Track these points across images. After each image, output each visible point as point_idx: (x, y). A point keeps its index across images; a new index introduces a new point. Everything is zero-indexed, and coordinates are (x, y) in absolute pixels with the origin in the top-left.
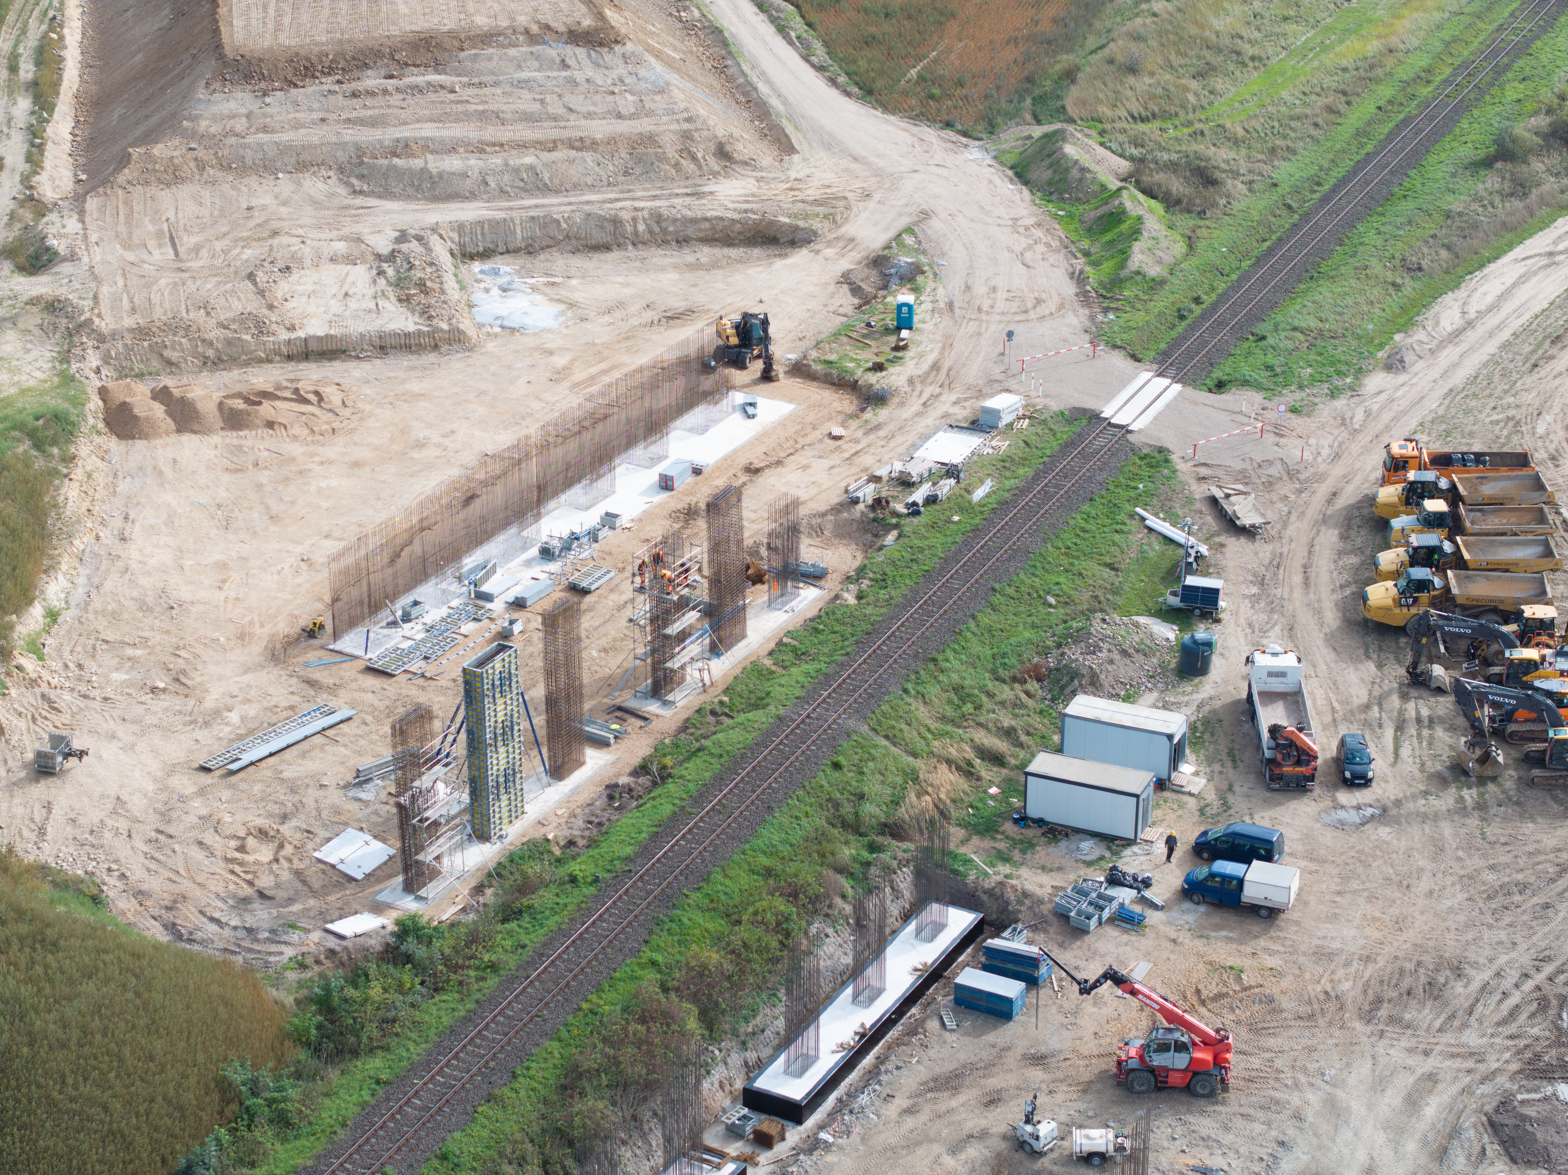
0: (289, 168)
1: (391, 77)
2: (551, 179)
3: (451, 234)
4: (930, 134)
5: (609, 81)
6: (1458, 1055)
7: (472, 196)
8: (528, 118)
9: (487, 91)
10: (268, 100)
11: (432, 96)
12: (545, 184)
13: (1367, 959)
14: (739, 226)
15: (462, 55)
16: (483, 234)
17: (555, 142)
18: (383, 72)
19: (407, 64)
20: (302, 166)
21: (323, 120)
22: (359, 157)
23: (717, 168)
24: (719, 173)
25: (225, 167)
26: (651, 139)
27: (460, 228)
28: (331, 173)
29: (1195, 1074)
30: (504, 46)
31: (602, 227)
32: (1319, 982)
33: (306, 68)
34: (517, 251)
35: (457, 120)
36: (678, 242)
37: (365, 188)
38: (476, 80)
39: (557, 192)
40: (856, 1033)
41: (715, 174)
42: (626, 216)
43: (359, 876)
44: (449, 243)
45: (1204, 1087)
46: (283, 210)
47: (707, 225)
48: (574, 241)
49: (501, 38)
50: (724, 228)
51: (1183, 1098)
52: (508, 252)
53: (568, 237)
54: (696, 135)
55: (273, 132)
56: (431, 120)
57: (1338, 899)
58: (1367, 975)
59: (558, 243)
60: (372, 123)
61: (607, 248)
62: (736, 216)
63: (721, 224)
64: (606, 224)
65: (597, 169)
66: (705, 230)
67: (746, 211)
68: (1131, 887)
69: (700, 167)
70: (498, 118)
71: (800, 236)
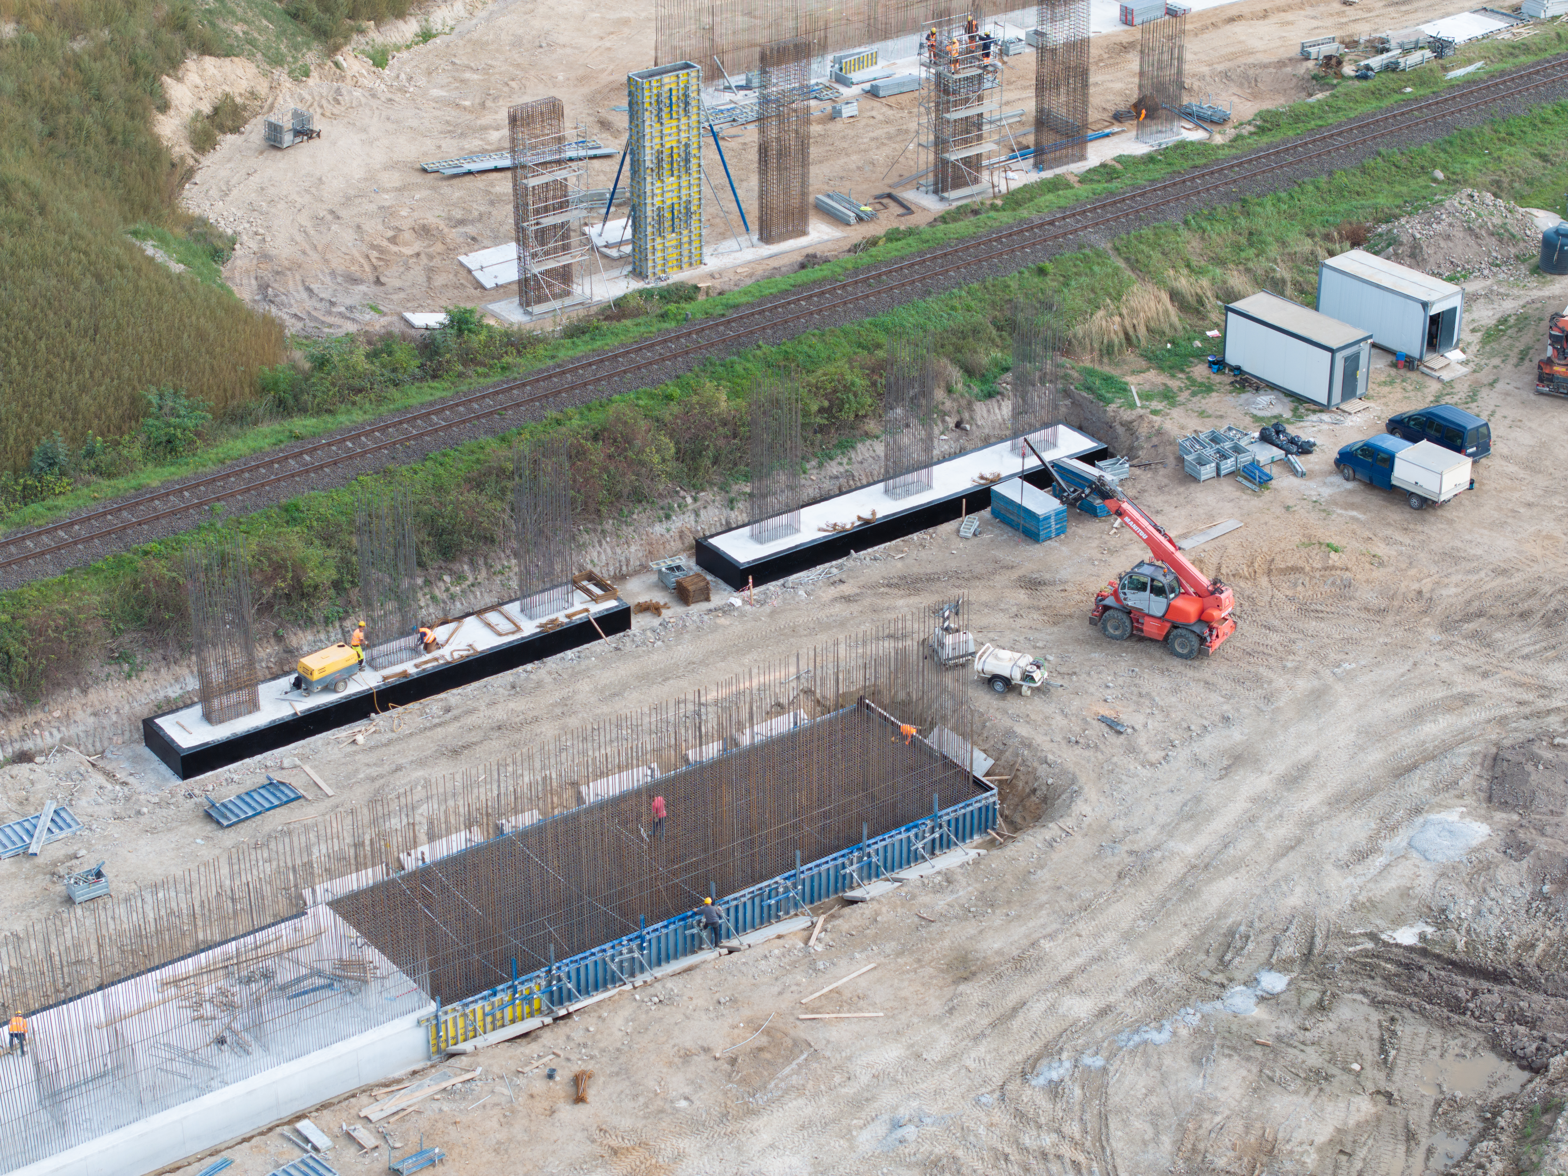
6: (1522, 685)
13: (1504, 572)
29: (1175, 627)
32: (1419, 580)
40: (859, 518)
43: (489, 284)
45: (1183, 646)
51: (1156, 652)
57: (1522, 510)
58: (1487, 587)
68: (1281, 448)
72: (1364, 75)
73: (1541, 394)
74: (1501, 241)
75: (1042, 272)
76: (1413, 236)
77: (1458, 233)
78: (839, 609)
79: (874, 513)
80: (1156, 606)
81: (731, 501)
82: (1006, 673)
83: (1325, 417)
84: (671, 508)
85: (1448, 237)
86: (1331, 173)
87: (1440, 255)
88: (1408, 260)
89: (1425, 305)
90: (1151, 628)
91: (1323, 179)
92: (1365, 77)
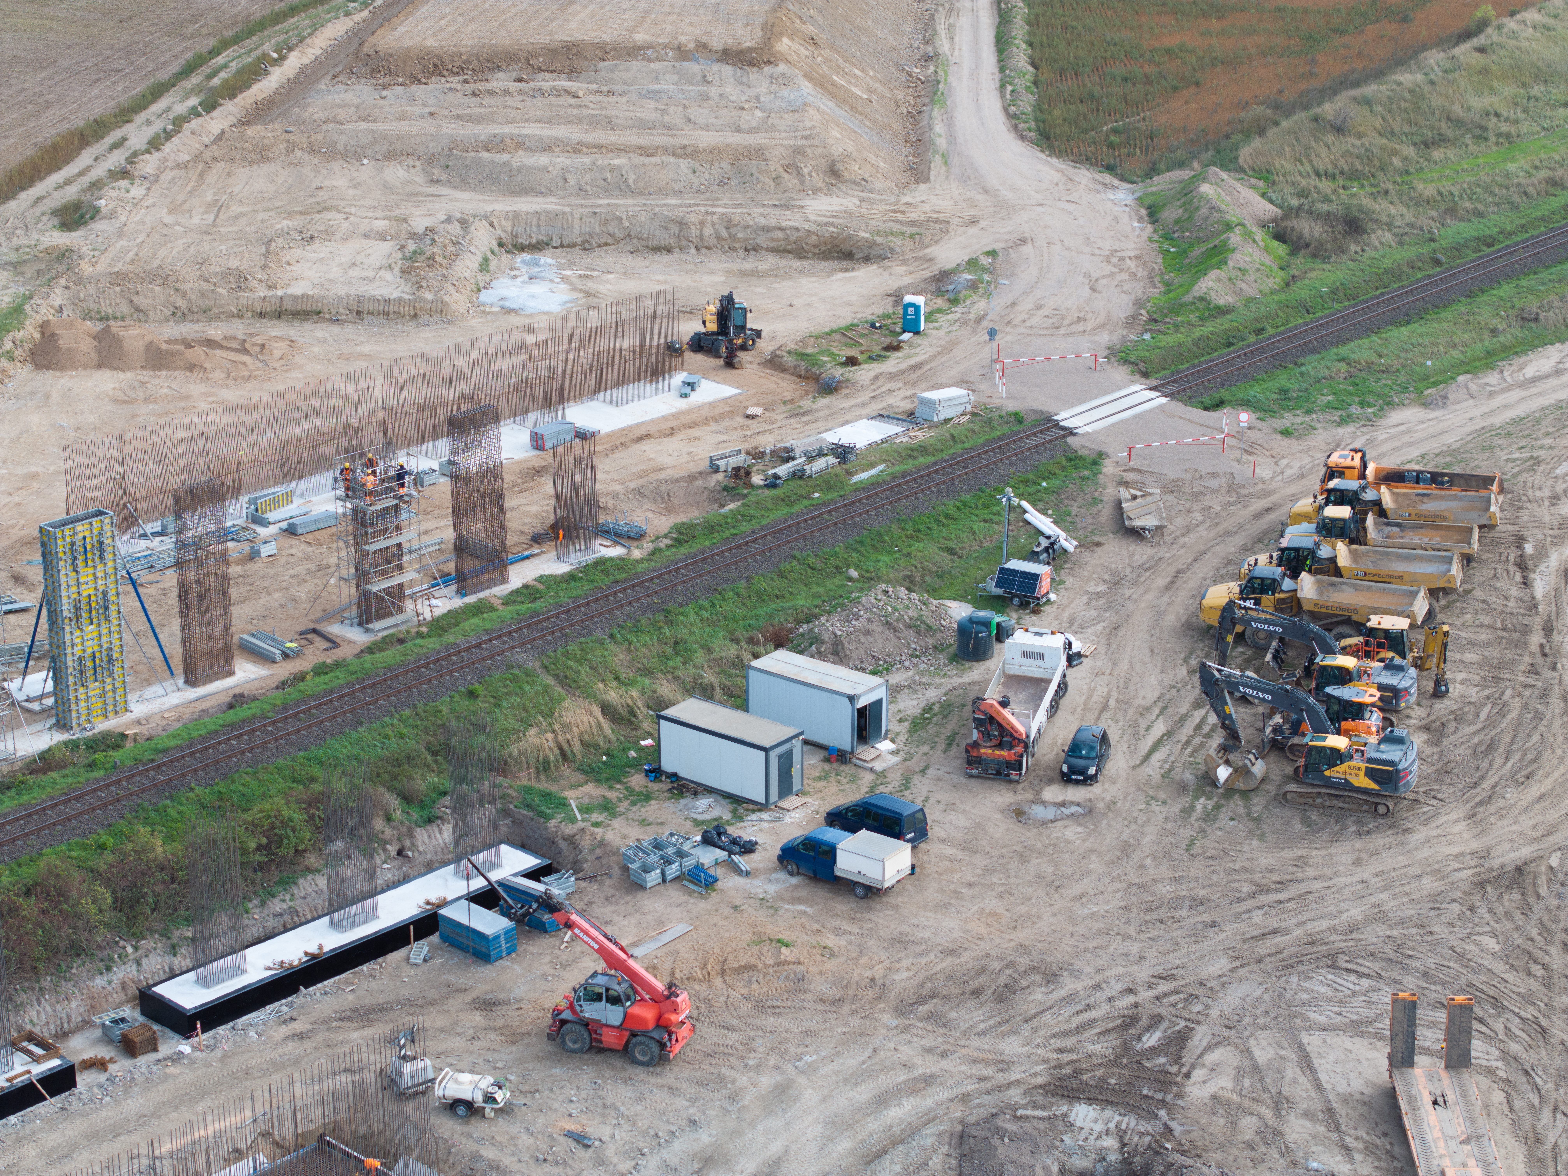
0: (379, 156)
1: (520, 80)
2: (635, 182)
3: (504, 223)
4: (1085, 176)
5: (744, 98)
6: (980, 1061)
7: (549, 192)
8: (643, 126)
9: (611, 99)
10: (384, 93)
11: (553, 100)
12: (628, 186)
13: (952, 952)
14: (815, 238)
15: (602, 64)
16: (538, 225)
17: (657, 148)
18: (514, 75)
19: (541, 70)
20: (391, 155)
21: (431, 114)
22: (451, 149)
23: (820, 184)
24: (820, 190)
25: (313, 151)
26: (758, 153)
27: (516, 217)
28: (418, 163)
29: (634, 1035)
30: (650, 60)
31: (666, 229)
32: (871, 968)
33: (435, 66)
34: (572, 246)
35: (568, 122)
36: (746, 250)
37: (444, 178)
38: (605, 88)
39: (640, 194)
40: (306, 953)
41: (816, 191)
42: (693, 218)
44: (499, 232)
45: (643, 1053)
46: (352, 192)
47: (780, 234)
48: (635, 241)
49: (649, 52)
50: (799, 239)
51: (618, 1062)
52: (562, 246)
53: (629, 236)
54: (809, 151)
55: (375, 121)
56: (539, 121)
57: (964, 890)
58: (938, 968)
59: (618, 242)
60: (478, 120)
61: (668, 250)
62: (814, 228)
63: (796, 235)
64: (672, 226)
65: (690, 175)
66: (777, 240)
67: (826, 224)
68: (723, 849)
69: (802, 182)
70: (611, 124)
71: (876, 251)
72: (773, 483)
73: (971, 776)
74: (918, 632)
75: (472, 694)
76: (834, 634)
77: (877, 628)
78: (291, 1047)
79: (321, 947)
80: (613, 1015)
81: (174, 947)
82: (467, 1096)
83: (765, 815)
84: (111, 959)
85: (868, 633)
86: (749, 579)
87: (861, 651)
88: (831, 657)
89: (852, 699)
90: (610, 1038)
91: (742, 585)
92: (773, 486)
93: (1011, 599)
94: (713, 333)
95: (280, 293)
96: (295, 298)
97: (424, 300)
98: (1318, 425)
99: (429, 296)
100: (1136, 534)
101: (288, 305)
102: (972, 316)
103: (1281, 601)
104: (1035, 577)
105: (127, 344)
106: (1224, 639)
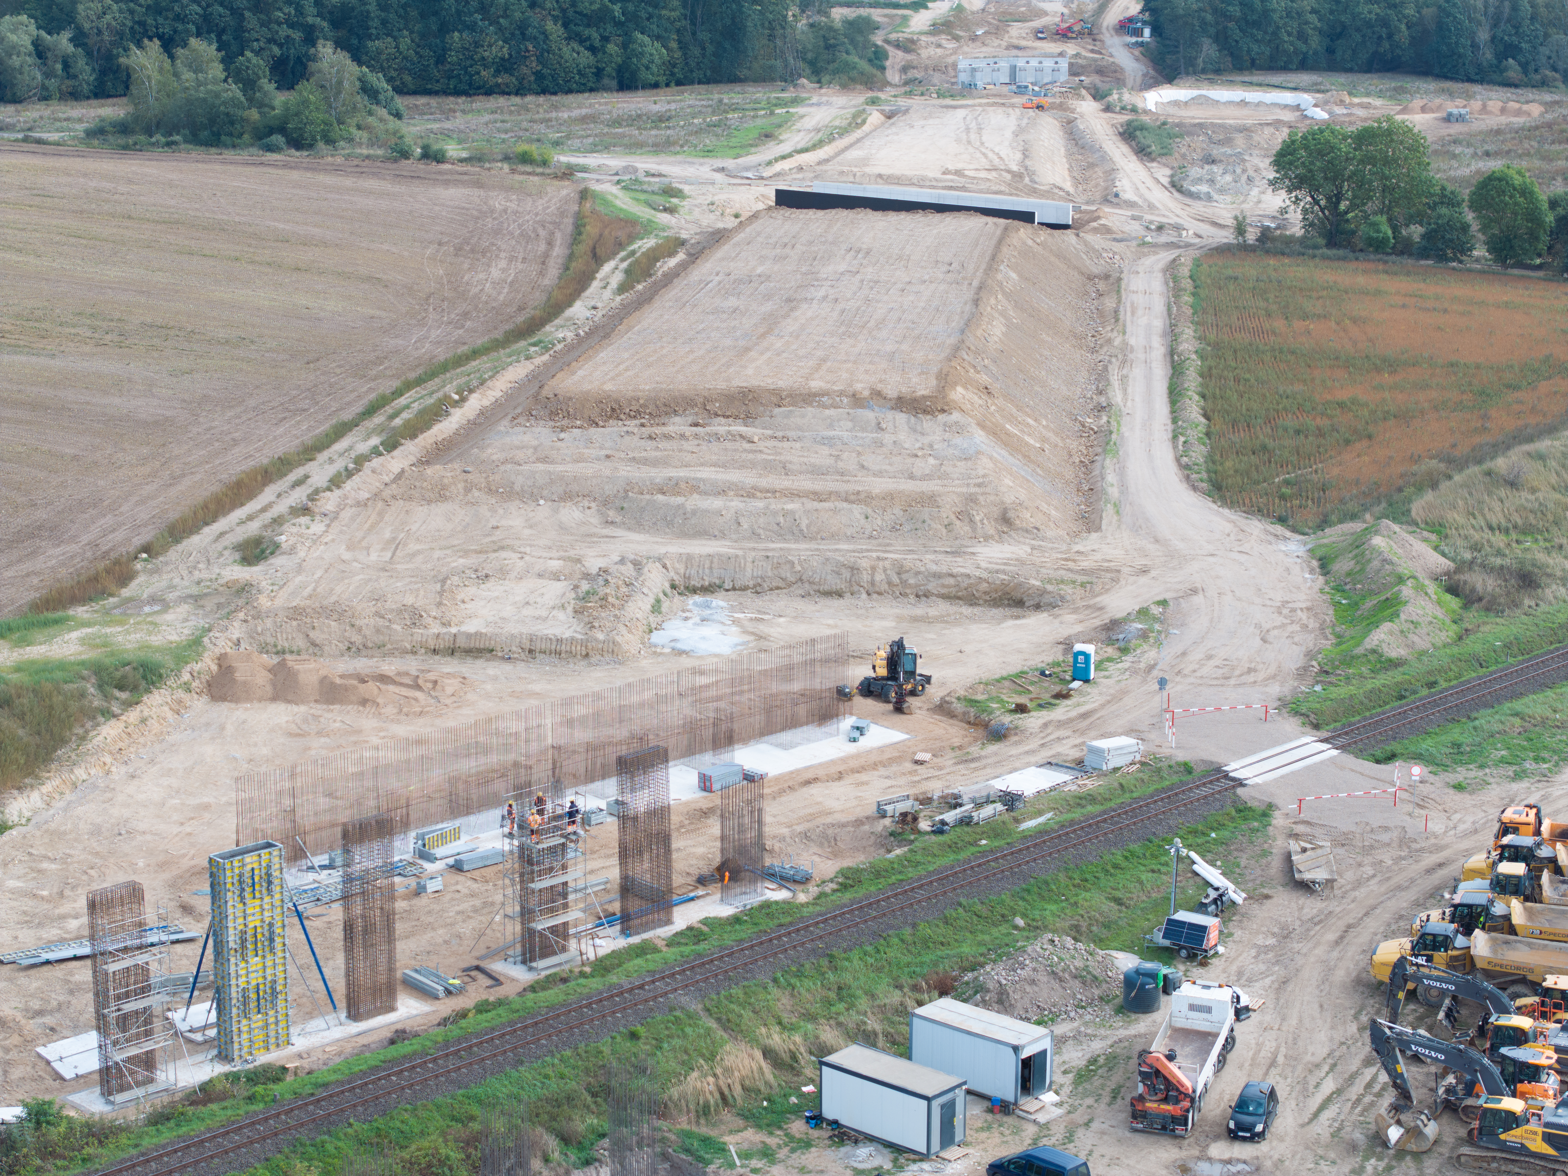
0: (555, 497)
1: (696, 425)
2: (808, 526)
3: (677, 565)
5: (918, 445)
7: (723, 536)
8: (817, 471)
9: (786, 444)
10: (562, 435)
11: (728, 445)
12: (801, 531)
14: (986, 585)
15: (777, 410)
16: (711, 568)
17: (831, 493)
18: (690, 419)
19: (717, 415)
20: (567, 497)
21: (608, 457)
22: (626, 491)
23: (992, 532)
24: (992, 537)
25: (490, 491)
26: (931, 500)
27: (689, 559)
28: (593, 505)
30: (825, 407)
31: (838, 573)
33: (613, 410)
34: (744, 589)
35: (742, 467)
36: (917, 596)
37: (618, 519)
38: (780, 434)
39: (812, 539)
41: (987, 538)
42: (864, 563)
43: (68, 1074)
44: (672, 574)
46: (527, 532)
47: (952, 581)
48: (807, 585)
49: (825, 399)
50: (970, 586)
52: (734, 589)
53: (801, 580)
54: (981, 498)
55: (552, 463)
56: (714, 465)
59: (790, 585)
60: (654, 463)
61: (840, 594)
62: (985, 575)
63: (967, 581)
64: (843, 571)
65: (863, 521)
66: (948, 586)
67: (997, 572)
69: (974, 530)
70: (785, 469)
71: (1047, 599)
72: (940, 829)
73: (1136, 1130)
74: (1084, 983)
75: (634, 1036)
76: (999, 982)
77: (1042, 977)
83: (926, 1166)
85: (1033, 982)
86: (914, 926)
87: (1026, 1000)
88: (996, 1006)
89: (1016, 1049)
91: (907, 931)
92: (941, 832)
93: (1179, 951)
94: (883, 678)
95: (454, 630)
96: (469, 636)
97: (596, 640)
98: (1491, 780)
99: (601, 636)
100: (1306, 887)
101: (462, 642)
102: (1142, 665)
103: (1454, 958)
104: (1203, 929)
105: (302, 678)
106: (1395, 996)
